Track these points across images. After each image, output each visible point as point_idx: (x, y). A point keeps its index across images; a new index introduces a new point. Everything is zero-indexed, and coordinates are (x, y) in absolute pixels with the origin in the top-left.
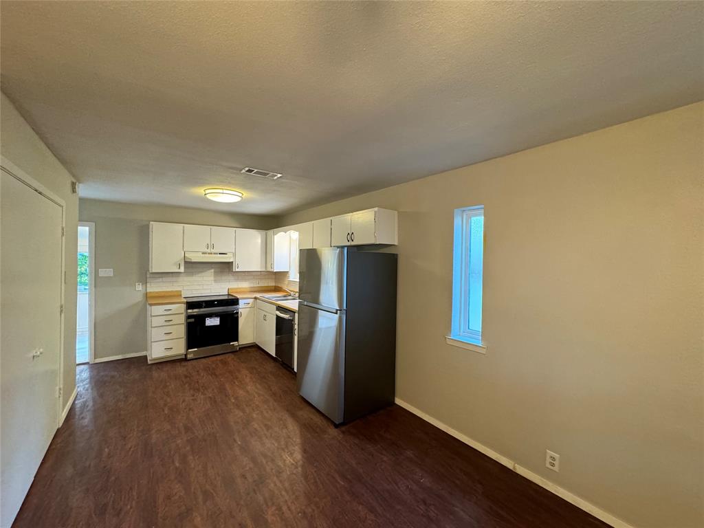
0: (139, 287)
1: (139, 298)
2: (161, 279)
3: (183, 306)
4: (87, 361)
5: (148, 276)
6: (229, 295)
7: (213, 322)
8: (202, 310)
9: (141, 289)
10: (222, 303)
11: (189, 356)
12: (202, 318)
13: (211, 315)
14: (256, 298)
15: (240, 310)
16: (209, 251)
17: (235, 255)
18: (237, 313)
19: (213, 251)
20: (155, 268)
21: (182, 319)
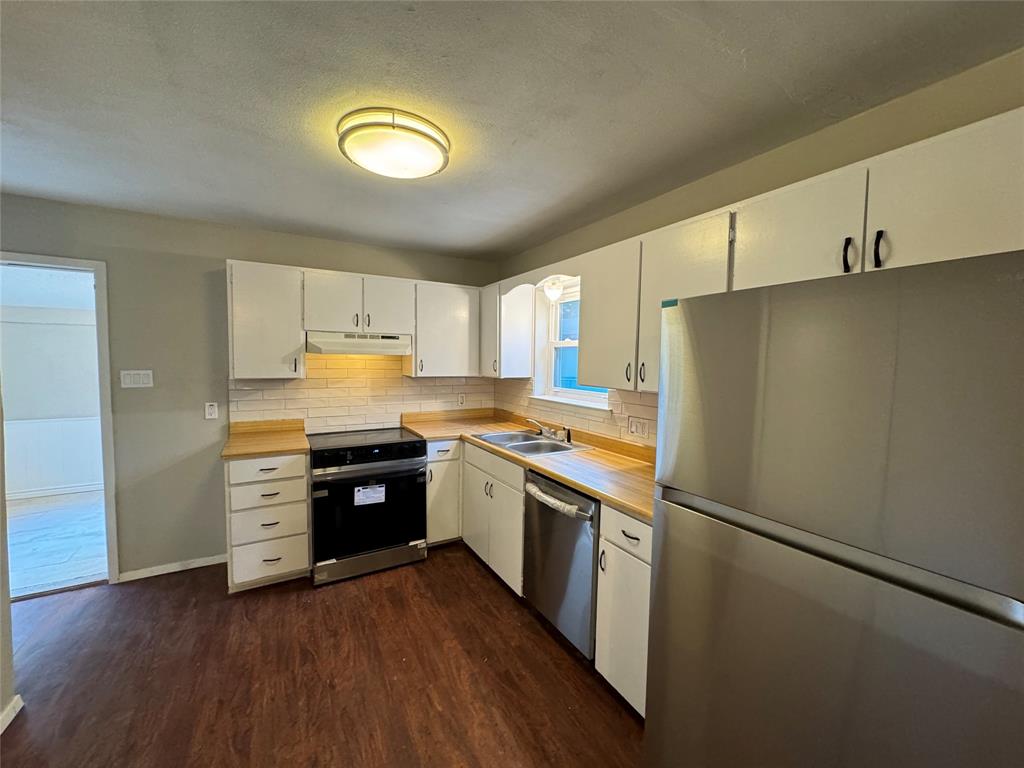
0: (213, 412)
1: (212, 434)
2: (260, 393)
3: (303, 461)
4: (105, 577)
5: (232, 387)
6: (402, 428)
7: (369, 496)
8: (344, 468)
9: (215, 415)
10: (389, 451)
11: (319, 578)
12: (344, 488)
13: (365, 481)
14: (461, 439)
15: (430, 467)
16: (359, 330)
17: (414, 340)
18: (424, 474)
19: (368, 330)
20: (240, 369)
21: (300, 491)
